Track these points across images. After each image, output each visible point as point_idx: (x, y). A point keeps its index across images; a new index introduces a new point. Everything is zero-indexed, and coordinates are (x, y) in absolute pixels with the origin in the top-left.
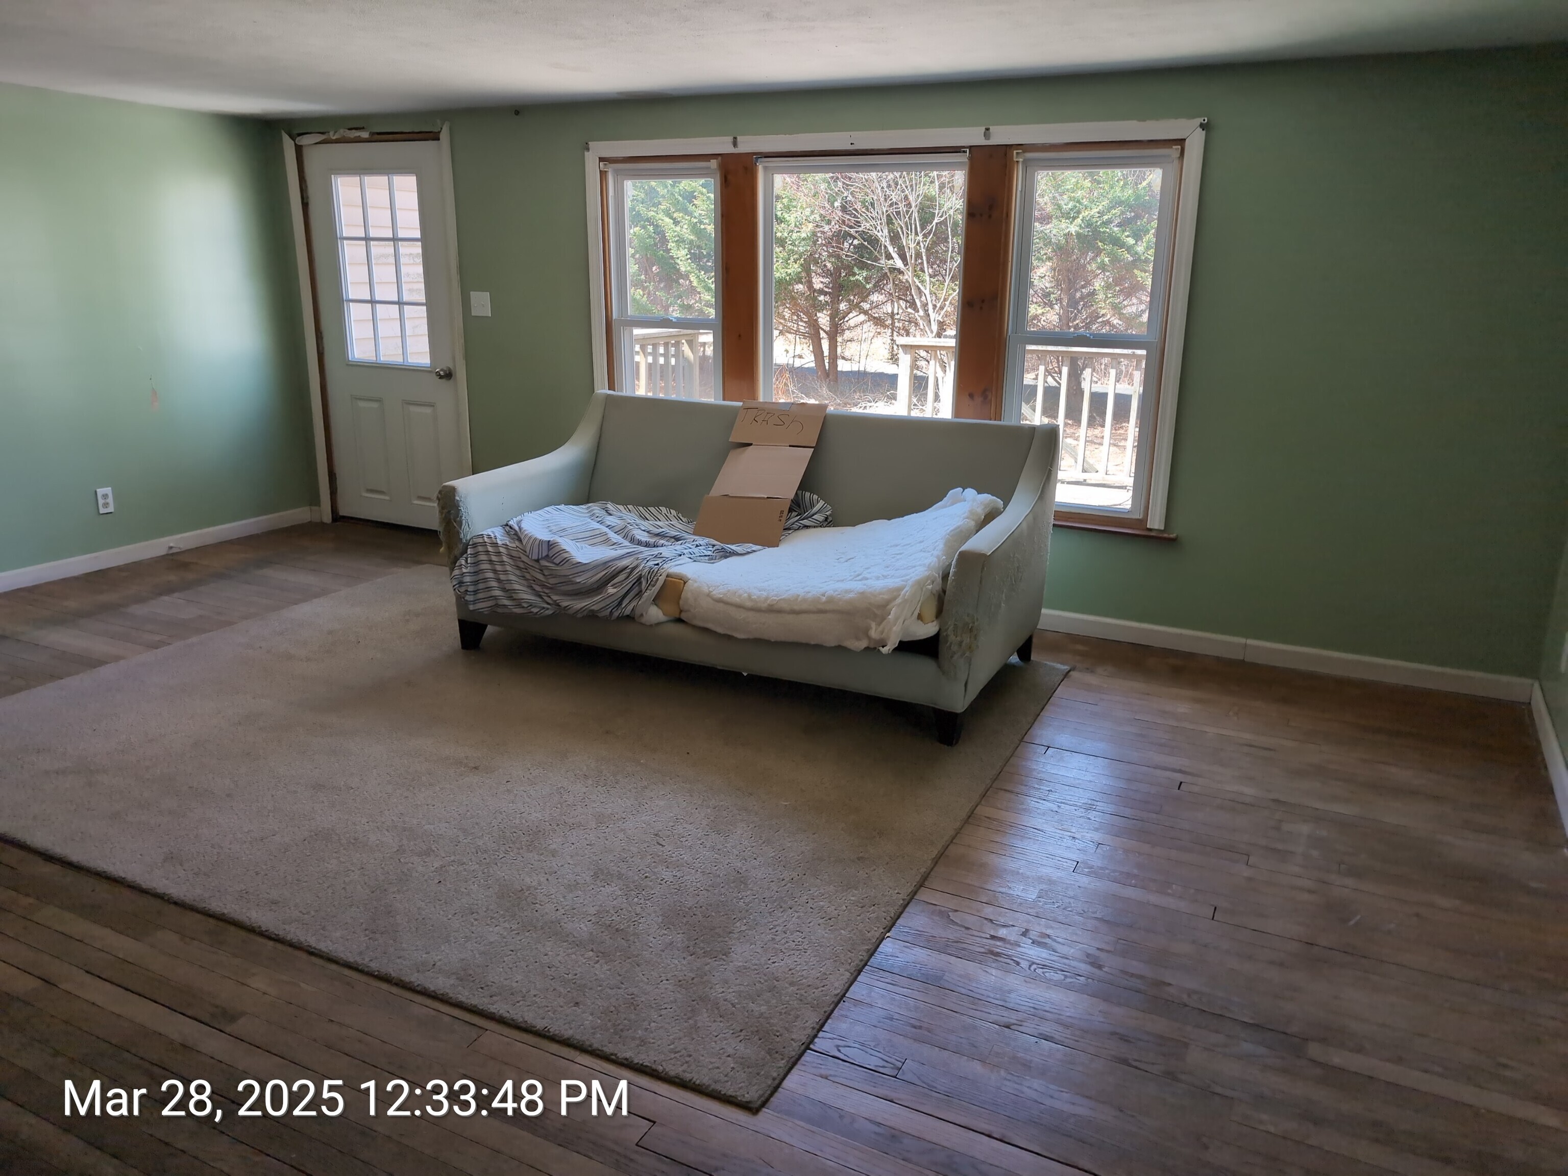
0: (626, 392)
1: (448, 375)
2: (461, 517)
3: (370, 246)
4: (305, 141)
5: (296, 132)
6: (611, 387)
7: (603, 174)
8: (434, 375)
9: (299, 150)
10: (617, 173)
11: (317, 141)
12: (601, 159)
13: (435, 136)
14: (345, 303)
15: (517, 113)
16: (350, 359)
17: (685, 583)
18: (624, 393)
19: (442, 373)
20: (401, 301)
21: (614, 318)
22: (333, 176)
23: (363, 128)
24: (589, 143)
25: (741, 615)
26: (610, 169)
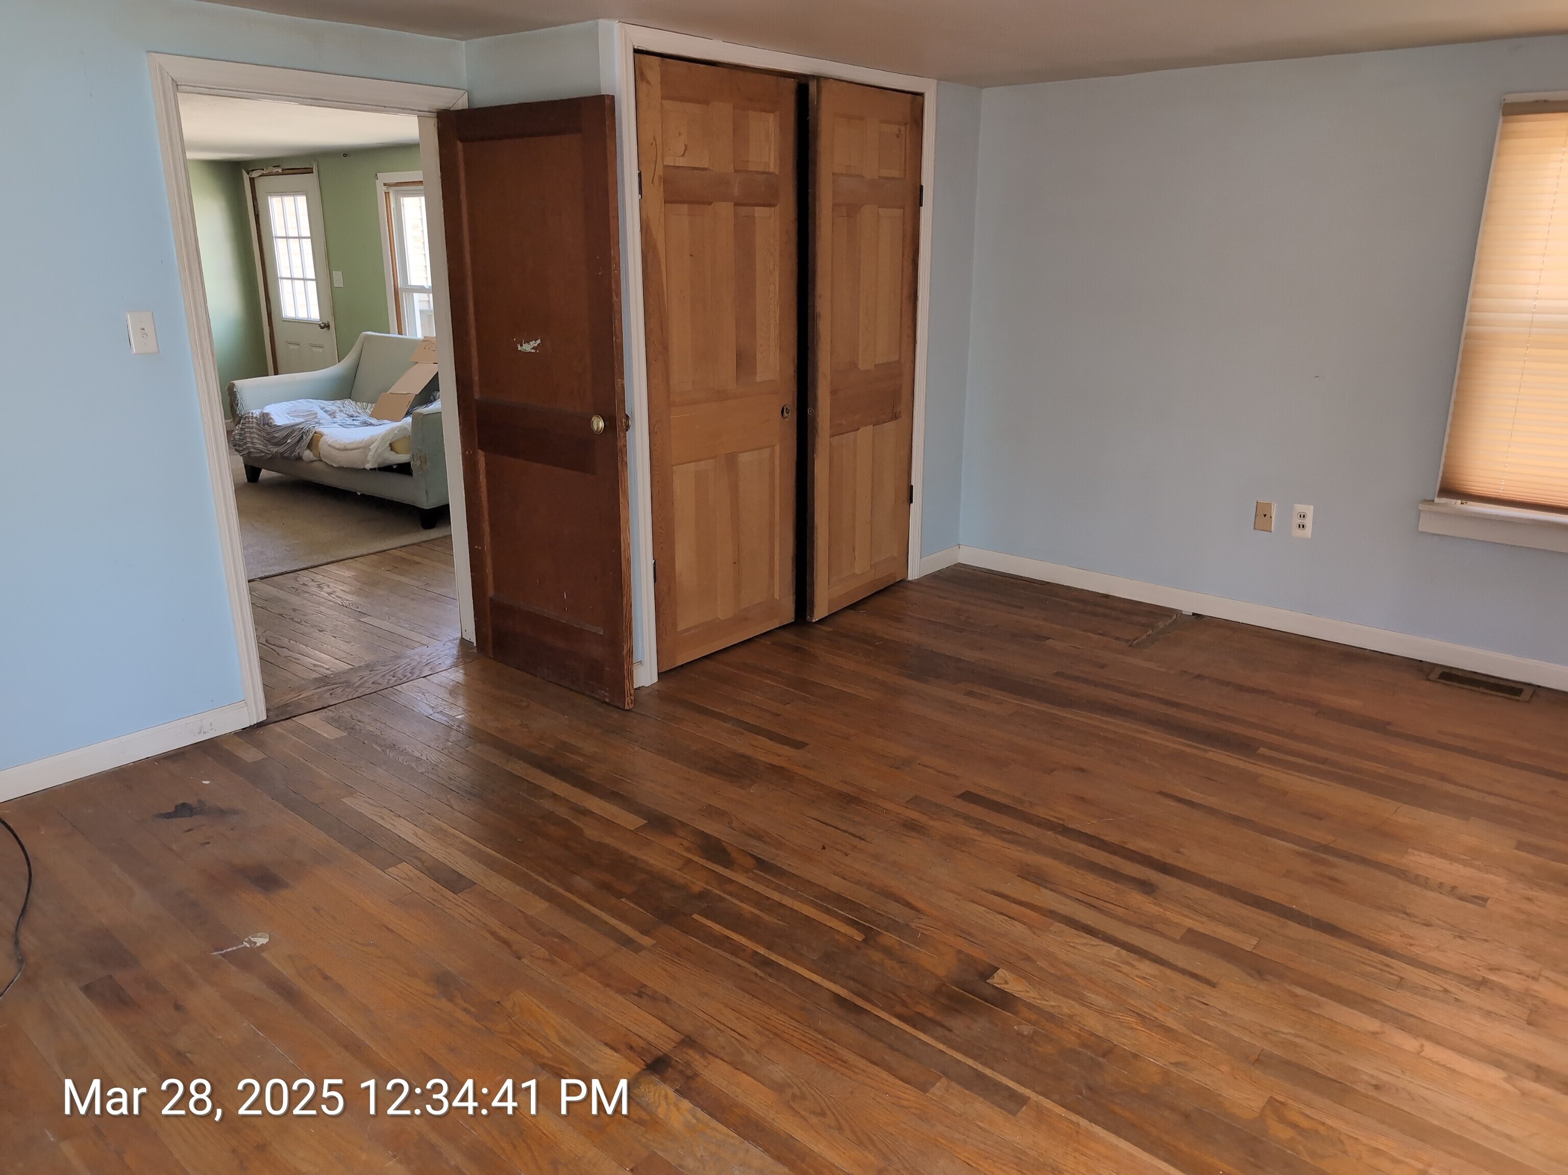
0: (409, 335)
1: (327, 326)
2: (238, 401)
3: (289, 242)
4: (255, 174)
5: (250, 169)
6: (400, 333)
7: (387, 194)
8: (318, 326)
9: (252, 180)
10: (396, 192)
11: (259, 175)
12: (385, 184)
13: (309, 171)
14: (279, 280)
15: (345, 155)
16: (284, 317)
17: (322, 436)
18: (408, 337)
19: (322, 325)
20: (305, 277)
21: (399, 287)
22: (269, 197)
23: (280, 166)
24: (378, 174)
25: (335, 452)
26: (392, 191)
